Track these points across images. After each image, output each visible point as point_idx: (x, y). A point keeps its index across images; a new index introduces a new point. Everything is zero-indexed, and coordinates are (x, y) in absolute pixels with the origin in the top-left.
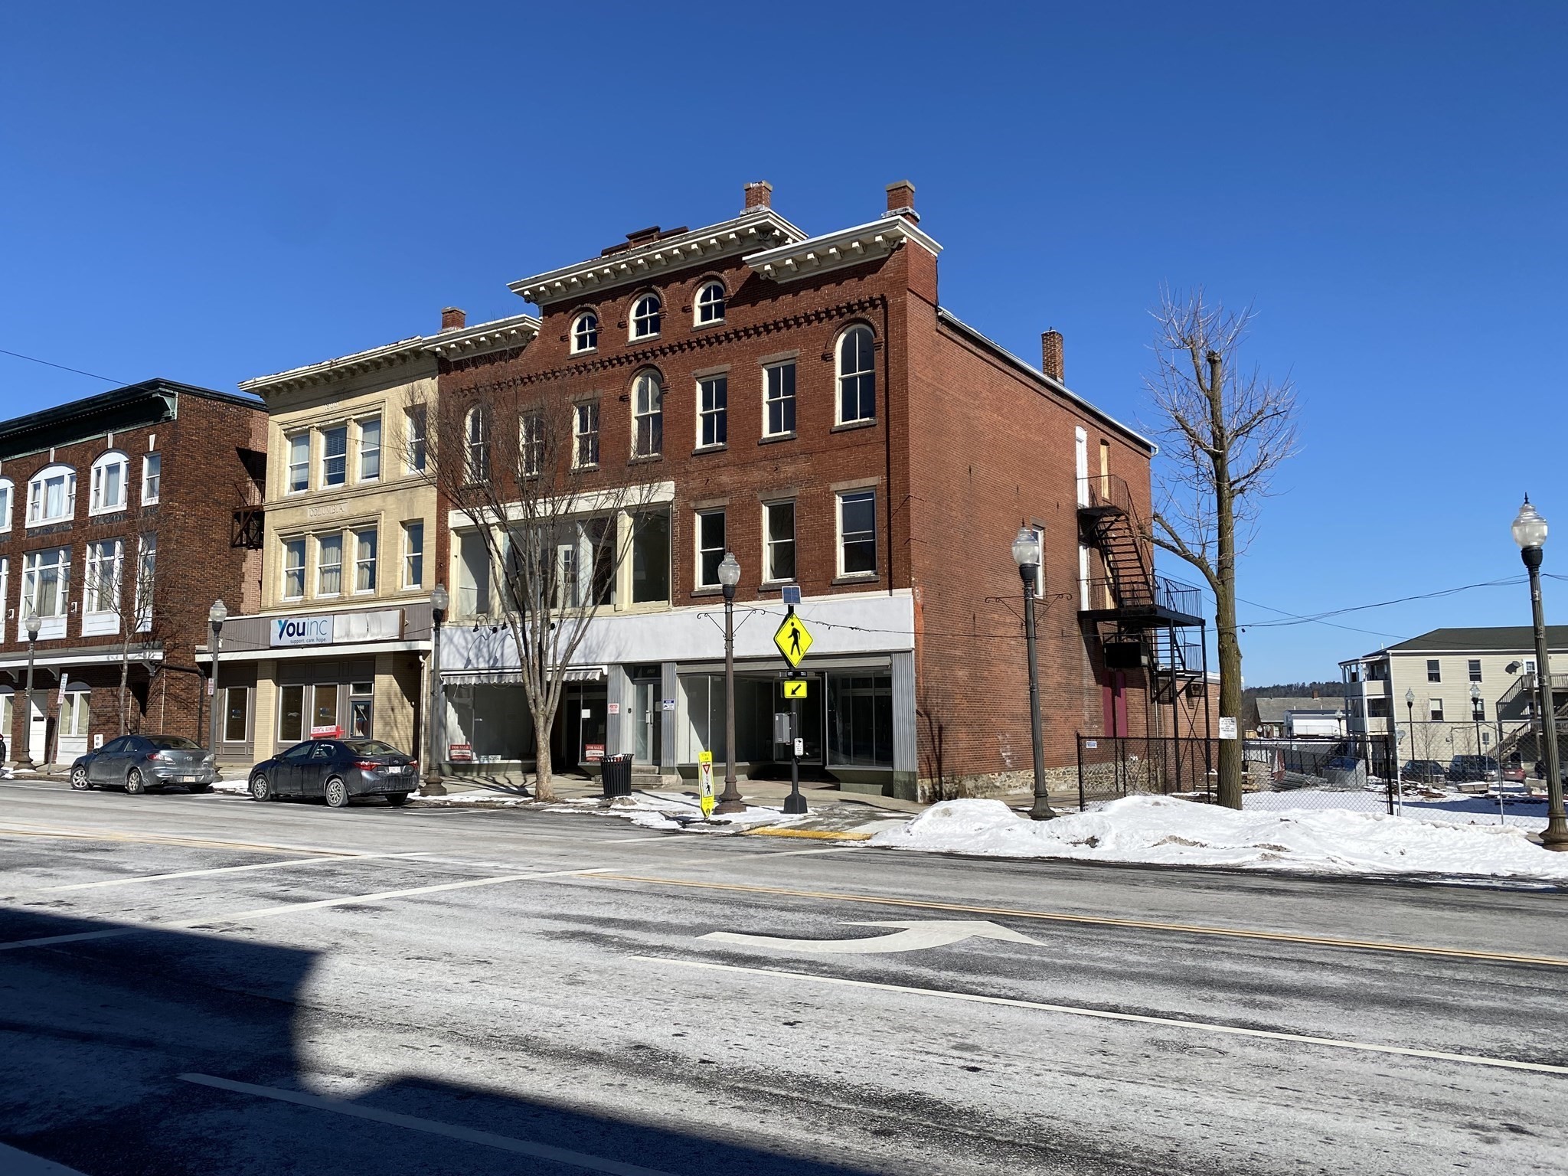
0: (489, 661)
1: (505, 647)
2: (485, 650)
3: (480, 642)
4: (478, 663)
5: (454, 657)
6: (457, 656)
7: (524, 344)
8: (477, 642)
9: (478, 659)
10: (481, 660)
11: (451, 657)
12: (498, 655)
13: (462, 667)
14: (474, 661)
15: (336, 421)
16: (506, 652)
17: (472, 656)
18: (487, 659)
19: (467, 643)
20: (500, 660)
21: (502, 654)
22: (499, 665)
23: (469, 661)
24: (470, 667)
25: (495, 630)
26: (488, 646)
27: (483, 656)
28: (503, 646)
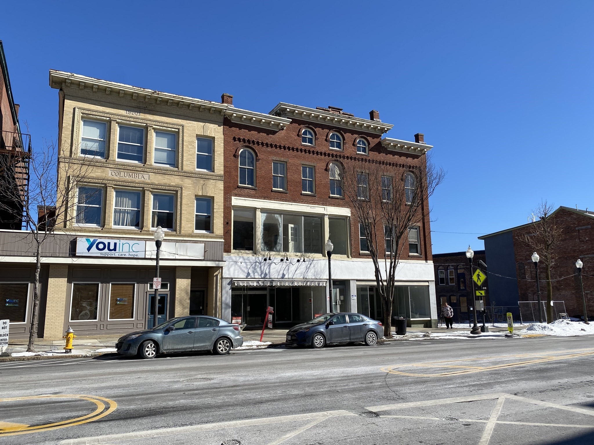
0: (261, 275)
1: (271, 268)
2: (258, 270)
3: (255, 265)
4: (254, 275)
5: (238, 272)
6: (240, 271)
7: (278, 130)
8: (253, 265)
9: (254, 274)
10: (256, 274)
11: (236, 272)
12: (267, 272)
13: (245, 277)
14: (252, 275)
15: (137, 123)
16: (271, 271)
17: (250, 271)
18: (260, 274)
19: (247, 265)
20: (268, 275)
21: (269, 272)
22: (268, 277)
23: (249, 274)
24: (249, 277)
25: (265, 260)
26: (261, 267)
27: (257, 272)
28: (269, 268)
